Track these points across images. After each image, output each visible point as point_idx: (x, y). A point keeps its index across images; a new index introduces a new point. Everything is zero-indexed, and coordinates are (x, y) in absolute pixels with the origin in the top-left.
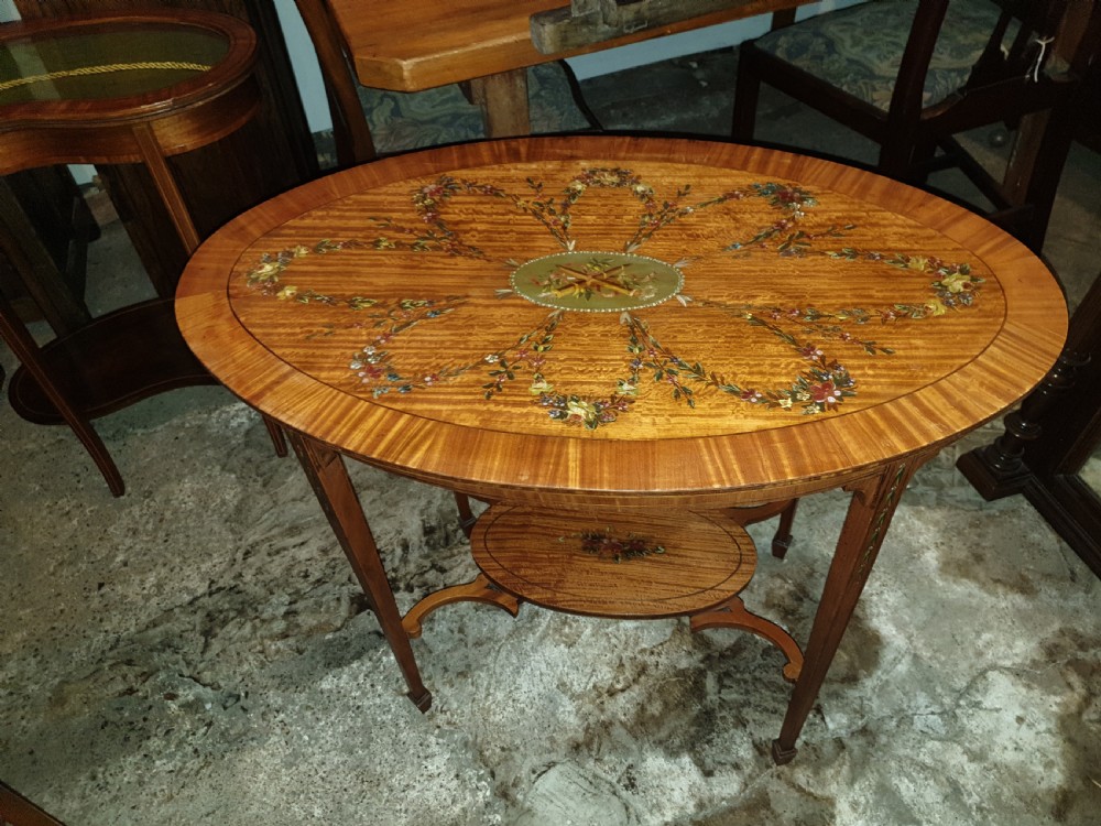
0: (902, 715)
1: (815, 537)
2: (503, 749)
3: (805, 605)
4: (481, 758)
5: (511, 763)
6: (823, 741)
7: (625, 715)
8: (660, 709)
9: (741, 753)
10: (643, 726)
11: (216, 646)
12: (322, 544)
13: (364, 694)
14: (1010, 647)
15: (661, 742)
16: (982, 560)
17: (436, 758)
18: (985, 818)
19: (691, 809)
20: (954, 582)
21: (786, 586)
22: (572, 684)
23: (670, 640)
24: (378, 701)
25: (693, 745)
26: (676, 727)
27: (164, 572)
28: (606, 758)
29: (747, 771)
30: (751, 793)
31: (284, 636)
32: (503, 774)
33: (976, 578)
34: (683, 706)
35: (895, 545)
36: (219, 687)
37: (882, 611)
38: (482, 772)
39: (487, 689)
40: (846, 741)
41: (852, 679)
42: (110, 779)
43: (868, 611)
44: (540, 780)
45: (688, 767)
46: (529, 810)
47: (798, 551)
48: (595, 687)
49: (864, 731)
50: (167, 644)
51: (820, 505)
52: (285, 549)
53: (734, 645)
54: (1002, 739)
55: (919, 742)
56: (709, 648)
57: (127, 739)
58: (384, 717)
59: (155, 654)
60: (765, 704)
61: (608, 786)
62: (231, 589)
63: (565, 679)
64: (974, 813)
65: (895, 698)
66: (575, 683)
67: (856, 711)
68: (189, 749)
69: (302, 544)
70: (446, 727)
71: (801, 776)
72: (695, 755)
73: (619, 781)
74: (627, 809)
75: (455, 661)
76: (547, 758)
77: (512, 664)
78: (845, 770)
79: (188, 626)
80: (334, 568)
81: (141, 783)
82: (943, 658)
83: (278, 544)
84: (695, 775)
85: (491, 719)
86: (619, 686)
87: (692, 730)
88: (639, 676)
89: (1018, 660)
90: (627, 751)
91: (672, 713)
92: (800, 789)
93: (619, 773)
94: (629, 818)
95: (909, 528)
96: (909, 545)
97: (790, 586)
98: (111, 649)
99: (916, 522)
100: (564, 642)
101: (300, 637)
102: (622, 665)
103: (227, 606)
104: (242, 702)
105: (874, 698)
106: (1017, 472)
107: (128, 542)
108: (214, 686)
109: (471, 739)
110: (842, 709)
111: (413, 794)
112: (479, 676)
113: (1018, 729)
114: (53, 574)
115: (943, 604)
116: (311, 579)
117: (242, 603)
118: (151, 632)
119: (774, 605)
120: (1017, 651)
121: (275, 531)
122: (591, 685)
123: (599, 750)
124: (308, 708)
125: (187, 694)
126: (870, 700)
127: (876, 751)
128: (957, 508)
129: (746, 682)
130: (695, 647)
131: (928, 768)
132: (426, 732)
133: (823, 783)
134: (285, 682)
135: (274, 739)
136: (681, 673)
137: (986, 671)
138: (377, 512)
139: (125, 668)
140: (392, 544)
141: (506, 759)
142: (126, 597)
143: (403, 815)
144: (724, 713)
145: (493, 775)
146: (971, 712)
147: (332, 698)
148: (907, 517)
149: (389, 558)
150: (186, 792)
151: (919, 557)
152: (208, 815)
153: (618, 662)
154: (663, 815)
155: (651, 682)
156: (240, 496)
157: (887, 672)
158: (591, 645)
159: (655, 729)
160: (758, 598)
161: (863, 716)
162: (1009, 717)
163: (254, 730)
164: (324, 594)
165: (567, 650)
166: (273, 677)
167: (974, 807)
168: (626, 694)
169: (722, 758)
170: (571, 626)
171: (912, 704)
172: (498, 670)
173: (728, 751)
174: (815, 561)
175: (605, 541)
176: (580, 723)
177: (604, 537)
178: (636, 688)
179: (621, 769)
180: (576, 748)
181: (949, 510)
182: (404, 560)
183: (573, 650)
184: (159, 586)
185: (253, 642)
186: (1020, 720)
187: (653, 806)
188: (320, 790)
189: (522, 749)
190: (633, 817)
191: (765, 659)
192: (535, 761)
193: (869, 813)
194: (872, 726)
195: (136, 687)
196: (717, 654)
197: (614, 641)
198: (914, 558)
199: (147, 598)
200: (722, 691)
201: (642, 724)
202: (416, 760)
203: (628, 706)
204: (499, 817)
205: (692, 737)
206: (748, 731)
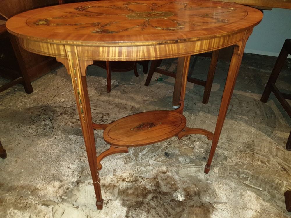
1: (216, 183)
2: (88, 173)
3: (196, 197)
4: (82, 172)
5: (86, 178)
7: (122, 187)
8: (131, 192)
11: (60, 117)
12: (98, 112)
13: (75, 143)
15: (123, 200)
17: (73, 165)
21: (195, 189)
22: (117, 172)
23: (150, 179)
24: (76, 146)
25: (130, 207)
26: (131, 200)
27: (67, 100)
28: (107, 193)
31: (73, 123)
32: (83, 178)
34: (138, 196)
35: (240, 201)
36: (53, 124)
37: (219, 215)
38: (79, 175)
42: (21, 127)
43: (214, 212)
44: (88, 186)
45: (124, 211)
46: (79, 190)
47: (207, 183)
48: (121, 176)
50: (53, 112)
51: (226, 176)
53: (166, 192)
56: (158, 188)
57: (30, 123)
58: (73, 150)
59: (50, 112)
60: (159, 213)
62: (74, 109)
63: (117, 170)
66: (118, 172)
68: (37, 131)
69: (95, 109)
70: (82, 161)
72: (128, 210)
73: (104, 201)
79: (60, 111)
80: (95, 117)
81: (24, 131)
83: (91, 107)
84: (124, 214)
86: (127, 180)
87: (134, 203)
88: (134, 181)
90: (114, 196)
91: (133, 196)
93: (106, 199)
95: (250, 200)
96: (246, 205)
98: (45, 107)
99: (255, 200)
100: (125, 162)
101: (75, 125)
102: (132, 176)
103: (70, 111)
104: (53, 130)
107: (67, 92)
108: (52, 124)
109: (84, 167)
111: (62, 168)
114: (51, 90)
117: (73, 113)
118: (53, 108)
119: (186, 191)
121: (93, 105)
122: (121, 175)
123: (108, 190)
124: (63, 138)
128: (274, 206)
129: (160, 203)
130: (154, 185)
132: (77, 159)
134: (64, 131)
135: (51, 139)
136: (145, 189)
138: (115, 112)
139: (43, 111)
140: (111, 120)
141: (86, 176)
142: (56, 100)
143: (56, 171)
144: (146, 206)
147: (68, 140)
148: (252, 197)
150: (28, 138)
151: (246, 210)
153: (132, 175)
155: (135, 185)
156: (93, 95)
158: (130, 167)
159: (125, 196)
160: (184, 186)
163: (50, 136)
165: (124, 164)
166: (63, 129)
168: (127, 183)
170: (130, 160)
173: (138, 216)
174: (210, 189)
176: (110, 181)
178: (130, 183)
179: (108, 198)
180: (104, 186)
181: (271, 205)
183: (125, 165)
184: (63, 102)
185: (67, 121)
187: (106, 213)
188: (48, 154)
190: (99, 211)
191: (170, 202)
192: (92, 182)
195: (41, 115)
196: (159, 191)
197: (136, 170)
198: (244, 209)
199: (59, 102)
200: (151, 201)
201: (124, 192)
202: (70, 162)
203: (124, 186)
204: (72, 187)
205: (132, 205)
206: (148, 215)
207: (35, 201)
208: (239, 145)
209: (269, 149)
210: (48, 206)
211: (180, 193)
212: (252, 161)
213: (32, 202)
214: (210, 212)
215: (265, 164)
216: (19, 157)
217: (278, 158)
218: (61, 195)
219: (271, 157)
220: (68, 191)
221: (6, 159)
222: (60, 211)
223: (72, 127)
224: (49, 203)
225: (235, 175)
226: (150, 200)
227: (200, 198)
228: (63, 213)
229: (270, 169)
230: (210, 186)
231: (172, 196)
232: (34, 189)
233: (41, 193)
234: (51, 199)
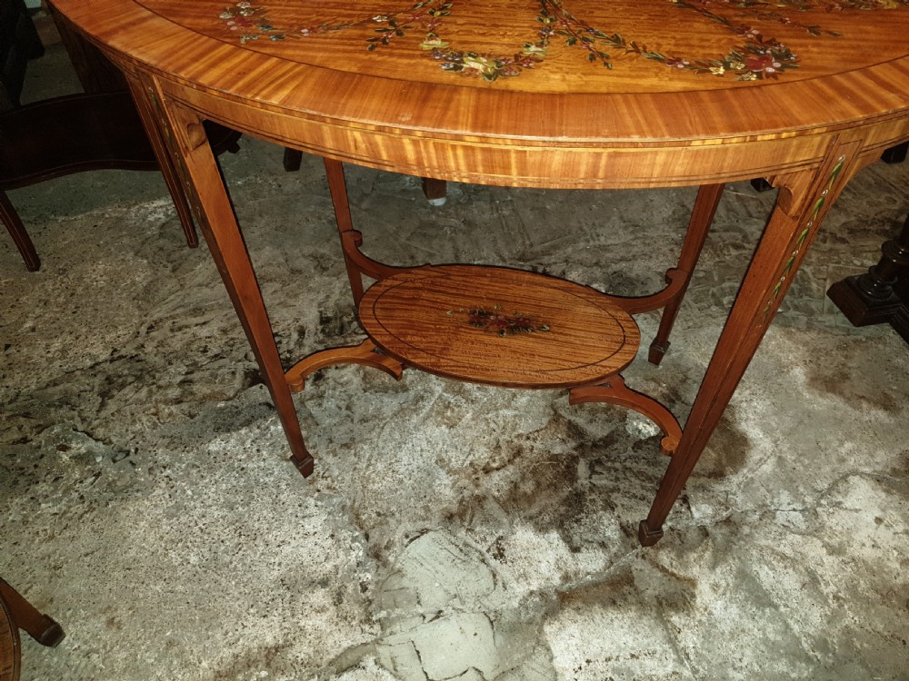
0: (765, 509)
1: (690, 349)
2: (379, 514)
3: (676, 406)
4: (357, 520)
5: (385, 527)
6: (688, 528)
7: (498, 491)
8: (532, 488)
9: (608, 533)
10: (514, 501)
11: (112, 406)
12: (223, 324)
13: (250, 457)
14: (872, 456)
15: (531, 518)
16: (848, 378)
17: (312, 519)
18: (841, 606)
19: (557, 581)
20: (820, 395)
21: (660, 389)
22: (450, 460)
23: (546, 428)
24: (262, 464)
25: (562, 522)
26: (546, 505)
27: (69, 339)
28: (477, 529)
29: (614, 550)
30: (615, 570)
31: (178, 401)
32: (376, 537)
33: (841, 394)
34: (554, 487)
35: (765, 360)
36: (111, 442)
37: (751, 416)
38: (357, 534)
39: (369, 460)
40: (709, 529)
41: (718, 475)
43: (737, 416)
44: (412, 544)
46: (399, 571)
47: (673, 359)
48: (471, 464)
49: (728, 521)
50: (65, 401)
51: (697, 321)
52: (187, 327)
53: (607, 437)
54: (861, 536)
55: (781, 534)
56: (583, 438)
57: (16, 482)
58: (267, 479)
59: (52, 409)
60: (634, 491)
61: (477, 554)
62: (132, 357)
63: (444, 455)
64: (830, 601)
65: (759, 494)
66: (453, 460)
67: (720, 503)
68: (75, 495)
69: (204, 323)
70: (327, 492)
71: (665, 558)
72: (563, 532)
73: (488, 551)
74: (494, 576)
75: (340, 434)
76: (420, 525)
77: (395, 440)
78: (708, 555)
79: (88, 388)
80: (232, 346)
81: (25, 522)
82: (807, 462)
83: (181, 321)
84: (563, 550)
85: (370, 486)
86: (495, 465)
87: (562, 509)
88: (515, 457)
89: (879, 468)
90: (499, 524)
91: (544, 493)
92: (663, 570)
93: (489, 543)
94: (495, 584)
95: (779, 346)
96: (779, 360)
97: (663, 388)
98: (10, 402)
99: (787, 341)
100: (445, 424)
101: (194, 403)
102: (498, 447)
103: (126, 372)
104: (131, 458)
105: (739, 493)
106: (888, 299)
107: (39, 311)
108: (107, 442)
109: (349, 503)
110: (707, 501)
111: (287, 549)
112: (362, 448)
113: (877, 529)
115: (809, 414)
116: (210, 354)
117: (141, 370)
118: (50, 390)
120: (878, 460)
121: (179, 311)
122: (468, 462)
123: (471, 521)
124: (194, 466)
125: (79, 447)
126: (735, 494)
127: (739, 540)
128: (825, 332)
129: (616, 470)
130: (569, 436)
131: (788, 558)
132: (306, 495)
133: (686, 566)
134: (174, 442)
135: (158, 491)
136: (555, 458)
137: (847, 475)
138: (277, 301)
139: (22, 419)
140: (289, 330)
141: (381, 524)
142: (30, 358)
143: (276, 567)
144: (593, 496)
145: (367, 537)
146: (831, 510)
147: (218, 459)
148: (778, 337)
149: (285, 341)
150: (67, 534)
151: (788, 371)
152: (87, 555)
153: (495, 444)
154: (529, 584)
155: (525, 464)
156: (150, 279)
157: (753, 471)
158: (471, 427)
159: (527, 506)
161: (727, 508)
162: (869, 517)
163: (140, 483)
164: (220, 367)
165: (447, 431)
166: (164, 437)
167: (831, 596)
168: (501, 473)
169: (589, 536)
170: (453, 411)
171: (775, 500)
172: (381, 444)
173: (596, 531)
174: (689, 370)
175: (492, 318)
176: (455, 495)
177: (492, 314)
178: (511, 468)
179: (491, 540)
180: (450, 517)
181: (818, 334)
182: (300, 344)
183: (453, 431)
184: (64, 351)
185: (148, 405)
186: (879, 520)
187: (520, 576)
188: (198, 540)
189: (397, 515)
190: (500, 584)
191: (636, 452)
192: (409, 527)
193: (728, 595)
194: (735, 518)
195: (30, 437)
196: (590, 444)
197: (492, 425)
198: (783, 372)
199: (51, 361)
200: (593, 476)
201: (514, 500)
202: (293, 519)
203: (502, 483)
204: (369, 576)
205: (561, 515)
206: (616, 514)
208: (664, 231)
209: (726, 206)
210: (355, 666)
211: (638, 418)
212: (718, 256)
214: (731, 420)
215: (744, 248)
216: (109, 607)
217: (756, 220)
218: (363, 617)
219: (741, 225)
220: (368, 594)
221: (64, 642)
222: (404, 655)
223: (192, 417)
224: (351, 657)
225: (714, 308)
226: (590, 478)
227: (686, 404)
228: (418, 652)
230: (682, 363)
231: (629, 436)
232: (267, 656)
233: (302, 651)
234: (345, 644)
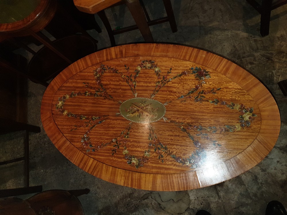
14: (281, 141)
18: (262, 185)
54: (272, 166)
89: (282, 145)
113: (277, 164)
120: (282, 142)
146: (265, 159)
162: (275, 161)
167: (260, 183)
186: (278, 162)
207: (137, 201)
209: (250, 45)
210: (147, 198)
213: (136, 203)
215: (254, 64)
216: (97, 184)
219: (254, 53)
221: (91, 191)
222: (157, 196)
228: (160, 195)
229: (259, 66)
232: (129, 195)
233: (136, 195)
234: (144, 193)
